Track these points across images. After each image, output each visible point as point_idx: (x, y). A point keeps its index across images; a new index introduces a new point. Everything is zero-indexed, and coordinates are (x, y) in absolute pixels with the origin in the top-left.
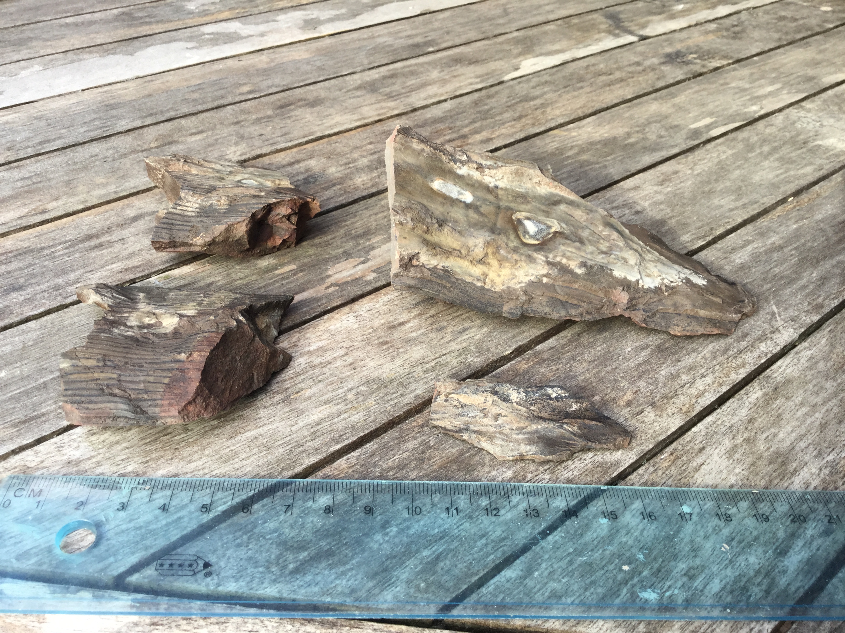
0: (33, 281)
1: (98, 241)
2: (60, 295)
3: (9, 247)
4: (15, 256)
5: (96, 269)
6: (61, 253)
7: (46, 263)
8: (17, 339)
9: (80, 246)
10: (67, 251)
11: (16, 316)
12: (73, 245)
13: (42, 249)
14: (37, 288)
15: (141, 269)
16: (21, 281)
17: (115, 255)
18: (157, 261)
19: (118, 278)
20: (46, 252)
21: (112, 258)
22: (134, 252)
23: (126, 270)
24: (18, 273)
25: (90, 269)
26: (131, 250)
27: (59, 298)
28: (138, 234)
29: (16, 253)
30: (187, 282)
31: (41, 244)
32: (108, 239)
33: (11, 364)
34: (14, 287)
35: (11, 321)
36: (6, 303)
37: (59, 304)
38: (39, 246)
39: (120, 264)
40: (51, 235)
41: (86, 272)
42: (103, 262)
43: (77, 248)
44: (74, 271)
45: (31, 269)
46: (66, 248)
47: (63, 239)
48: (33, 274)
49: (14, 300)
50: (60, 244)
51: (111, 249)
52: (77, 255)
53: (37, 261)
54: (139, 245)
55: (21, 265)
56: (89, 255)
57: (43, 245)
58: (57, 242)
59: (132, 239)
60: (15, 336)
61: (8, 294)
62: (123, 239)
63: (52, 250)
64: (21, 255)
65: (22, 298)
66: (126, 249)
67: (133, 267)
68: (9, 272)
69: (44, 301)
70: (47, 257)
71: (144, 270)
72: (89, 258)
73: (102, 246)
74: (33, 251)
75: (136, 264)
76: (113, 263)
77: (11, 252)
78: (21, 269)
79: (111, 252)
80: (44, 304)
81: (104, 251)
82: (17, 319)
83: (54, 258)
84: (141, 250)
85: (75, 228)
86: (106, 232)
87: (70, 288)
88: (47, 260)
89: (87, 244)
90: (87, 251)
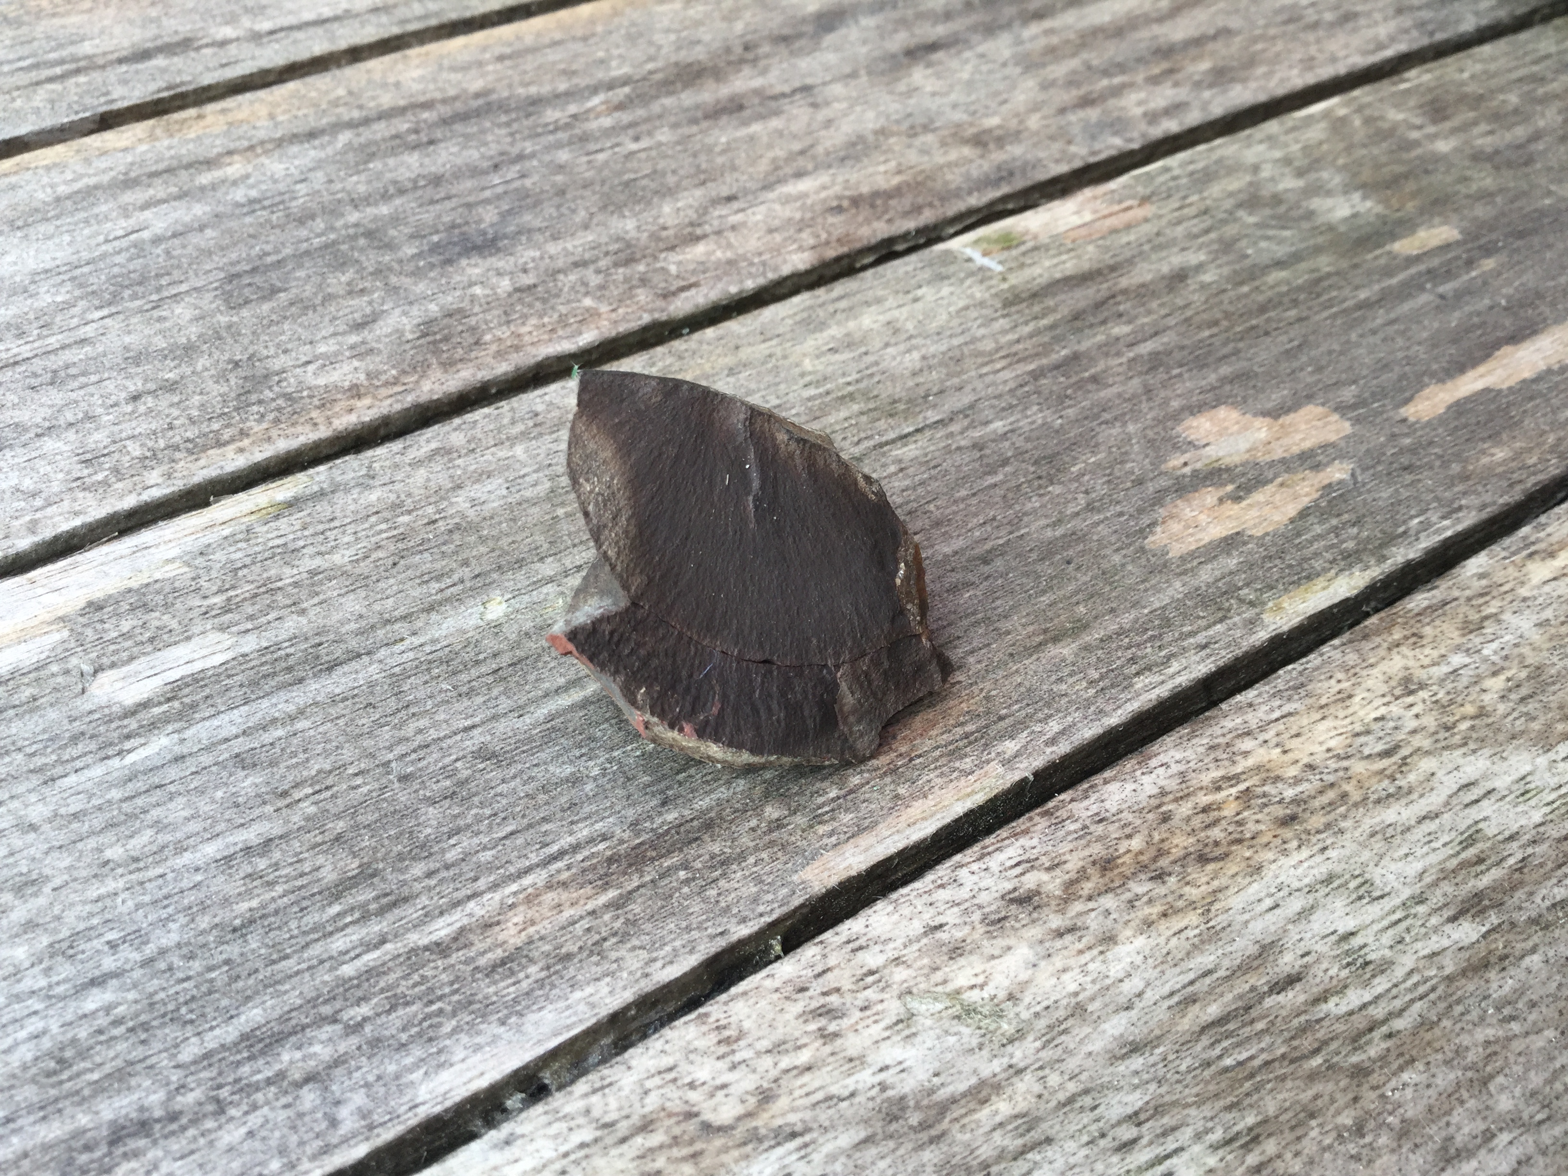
0: (527, 218)
1: (725, 91)
2: (644, 281)
3: (416, 87)
4: (445, 122)
5: (746, 192)
6: (607, 122)
7: (563, 156)
8: (519, 450)
9: (668, 101)
10: (625, 117)
11: (500, 355)
12: (640, 98)
13: (536, 103)
14: (553, 248)
15: (907, 202)
16: (489, 216)
17: (797, 146)
18: (954, 178)
19: (837, 233)
20: (552, 115)
21: (791, 157)
22: (861, 139)
23: (856, 201)
24: (469, 184)
25: (725, 191)
26: (846, 129)
27: (642, 296)
28: (853, 75)
29: (445, 111)
30: (1086, 266)
31: (527, 85)
32: (757, 83)
33: (520, 563)
34: (465, 238)
35: (485, 375)
36: (450, 300)
37: (646, 319)
38: (521, 91)
39: (824, 178)
40: (553, 56)
41: (716, 202)
42: (763, 166)
43: (656, 107)
44: (670, 192)
45: (512, 172)
46: (620, 107)
47: (601, 75)
48: (523, 195)
49: (478, 290)
50: (595, 90)
51: (775, 123)
52: (664, 135)
53: (529, 147)
54: (871, 115)
55: (473, 155)
56: (709, 140)
57: (533, 90)
58: (582, 81)
59: (838, 89)
60: (512, 440)
61: (449, 262)
62: (806, 89)
63: (573, 109)
64: (464, 117)
65: (505, 285)
66: (828, 123)
67: (876, 194)
68: (437, 180)
69: (588, 302)
70: (561, 135)
71: (917, 209)
72: (709, 150)
73: (741, 108)
74: (502, 107)
75: (883, 183)
76: (799, 175)
77: (427, 105)
78: (475, 172)
79: (780, 133)
80: (592, 314)
81: (756, 128)
82: (503, 368)
83: (584, 138)
84: (882, 132)
85: (632, 39)
86: (742, 61)
87: (674, 257)
88: (559, 145)
89: (688, 98)
90: (694, 121)
